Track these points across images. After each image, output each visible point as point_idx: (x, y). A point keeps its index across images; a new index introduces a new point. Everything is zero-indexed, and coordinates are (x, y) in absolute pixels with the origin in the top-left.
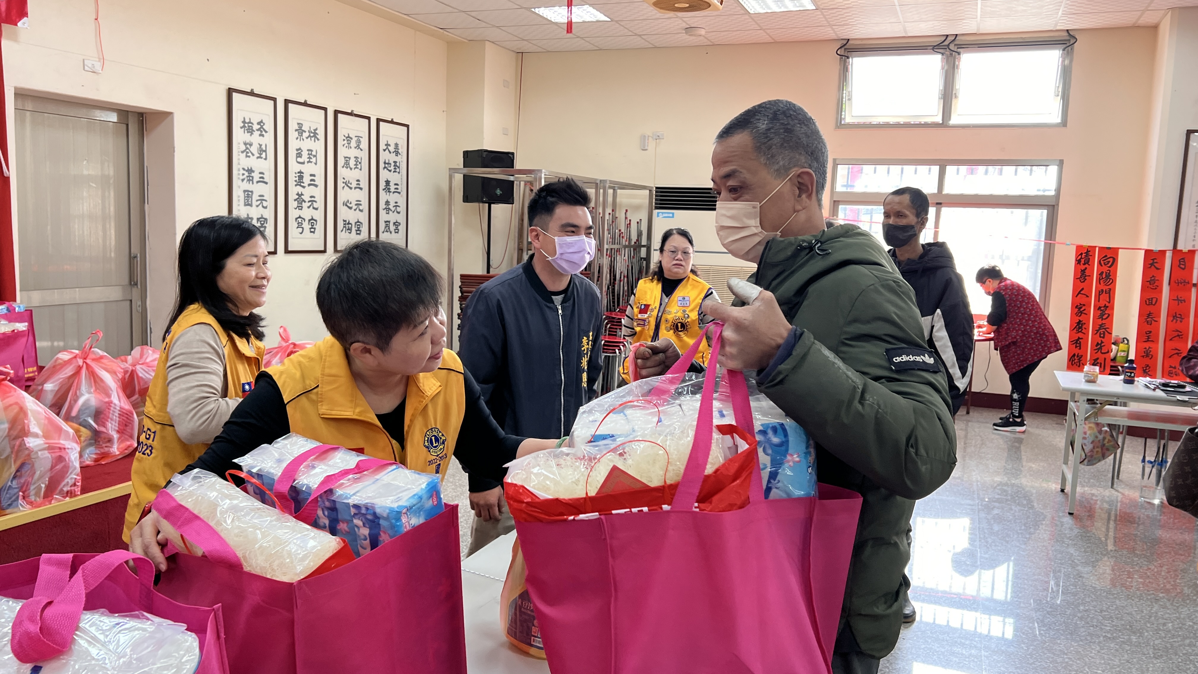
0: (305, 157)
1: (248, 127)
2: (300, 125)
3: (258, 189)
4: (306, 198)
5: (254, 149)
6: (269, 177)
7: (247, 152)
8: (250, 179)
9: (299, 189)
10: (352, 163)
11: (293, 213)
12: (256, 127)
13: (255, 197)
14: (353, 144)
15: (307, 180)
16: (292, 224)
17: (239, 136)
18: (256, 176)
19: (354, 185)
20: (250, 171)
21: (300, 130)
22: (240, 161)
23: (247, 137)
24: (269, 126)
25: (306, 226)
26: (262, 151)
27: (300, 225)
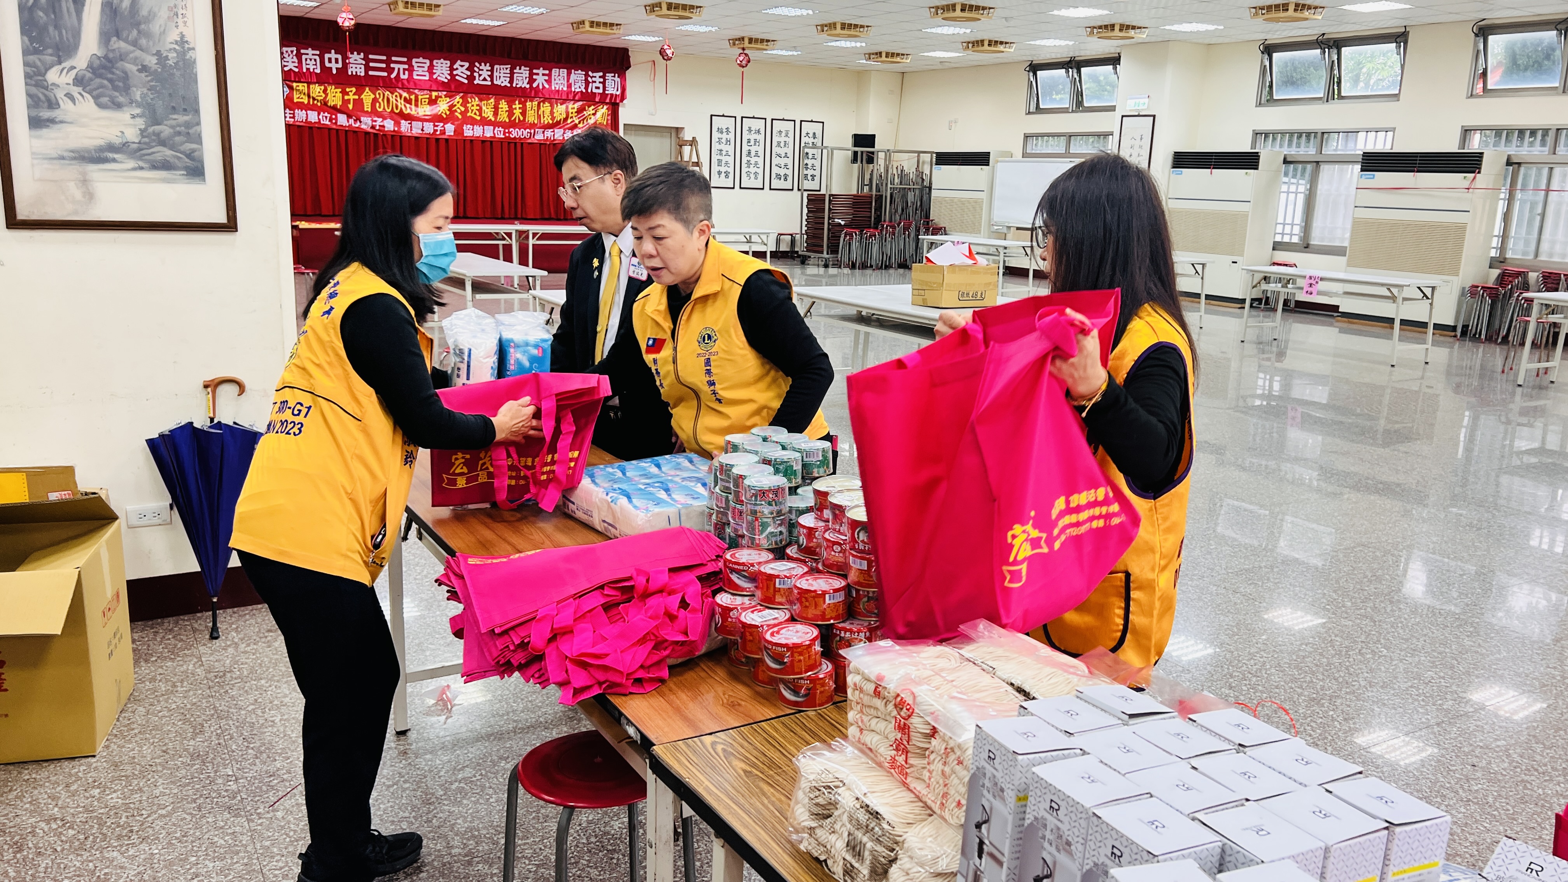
0: (752, 143)
1: (720, 131)
2: (750, 128)
3: (724, 159)
4: (753, 162)
5: (724, 141)
6: (731, 153)
7: (719, 142)
8: (721, 154)
9: (749, 158)
10: (782, 144)
11: (744, 170)
12: (724, 130)
13: (723, 162)
14: (783, 134)
15: (753, 153)
16: (744, 175)
17: (716, 135)
18: (724, 153)
19: (783, 155)
20: (721, 150)
21: (750, 130)
22: (715, 146)
23: (720, 136)
24: (732, 130)
25: (752, 176)
26: (728, 141)
27: (748, 175)
